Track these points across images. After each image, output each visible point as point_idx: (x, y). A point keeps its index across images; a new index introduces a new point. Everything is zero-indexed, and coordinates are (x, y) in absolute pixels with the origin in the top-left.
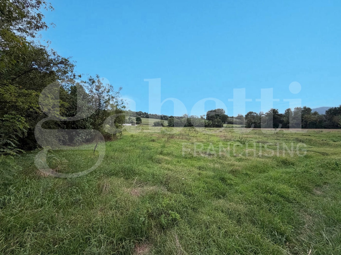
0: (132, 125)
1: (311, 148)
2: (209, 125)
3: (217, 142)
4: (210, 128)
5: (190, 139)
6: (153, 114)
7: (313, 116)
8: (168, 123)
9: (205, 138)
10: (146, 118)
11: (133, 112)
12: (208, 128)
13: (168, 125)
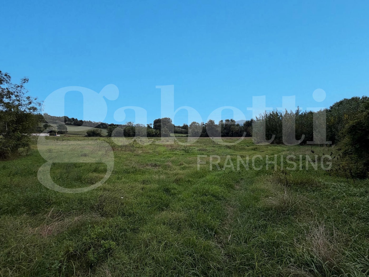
0: (50, 135)
1: (235, 152)
2: (156, 134)
3: (164, 152)
4: (157, 138)
5: (135, 150)
6: (86, 121)
7: (236, 127)
8: (107, 133)
9: (152, 148)
10: (74, 125)
11: (52, 117)
12: (155, 138)
13: (107, 135)
